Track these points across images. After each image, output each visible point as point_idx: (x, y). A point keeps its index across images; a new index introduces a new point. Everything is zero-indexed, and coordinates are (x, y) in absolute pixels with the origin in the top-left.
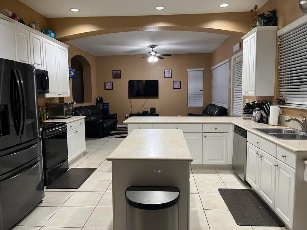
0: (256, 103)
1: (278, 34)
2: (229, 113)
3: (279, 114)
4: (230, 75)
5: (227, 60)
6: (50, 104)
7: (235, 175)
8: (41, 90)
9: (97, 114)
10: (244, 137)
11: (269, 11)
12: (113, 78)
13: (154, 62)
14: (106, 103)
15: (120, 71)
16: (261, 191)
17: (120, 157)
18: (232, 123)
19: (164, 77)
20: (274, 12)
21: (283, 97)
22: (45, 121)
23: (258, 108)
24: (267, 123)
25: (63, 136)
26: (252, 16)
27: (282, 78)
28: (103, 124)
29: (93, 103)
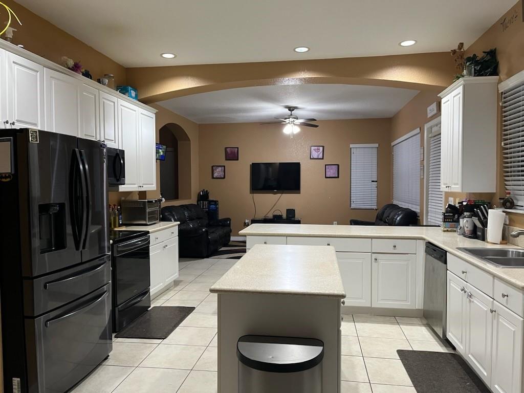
0: (465, 203)
1: (499, 89)
2: (421, 220)
3: (505, 224)
4: (422, 155)
5: (418, 130)
6: (125, 201)
7: (428, 328)
8: (113, 180)
9: (199, 218)
10: (442, 262)
11: (484, 52)
12: (226, 160)
13: (293, 134)
14: (213, 201)
15: (238, 148)
16: (469, 355)
17: (230, 288)
18: (422, 237)
19: (311, 159)
20: (493, 54)
21: (511, 196)
22: (116, 229)
23: (468, 214)
24: (483, 238)
25: (143, 253)
26: (456, 61)
27: (508, 163)
28: (207, 235)
29: (193, 201)
